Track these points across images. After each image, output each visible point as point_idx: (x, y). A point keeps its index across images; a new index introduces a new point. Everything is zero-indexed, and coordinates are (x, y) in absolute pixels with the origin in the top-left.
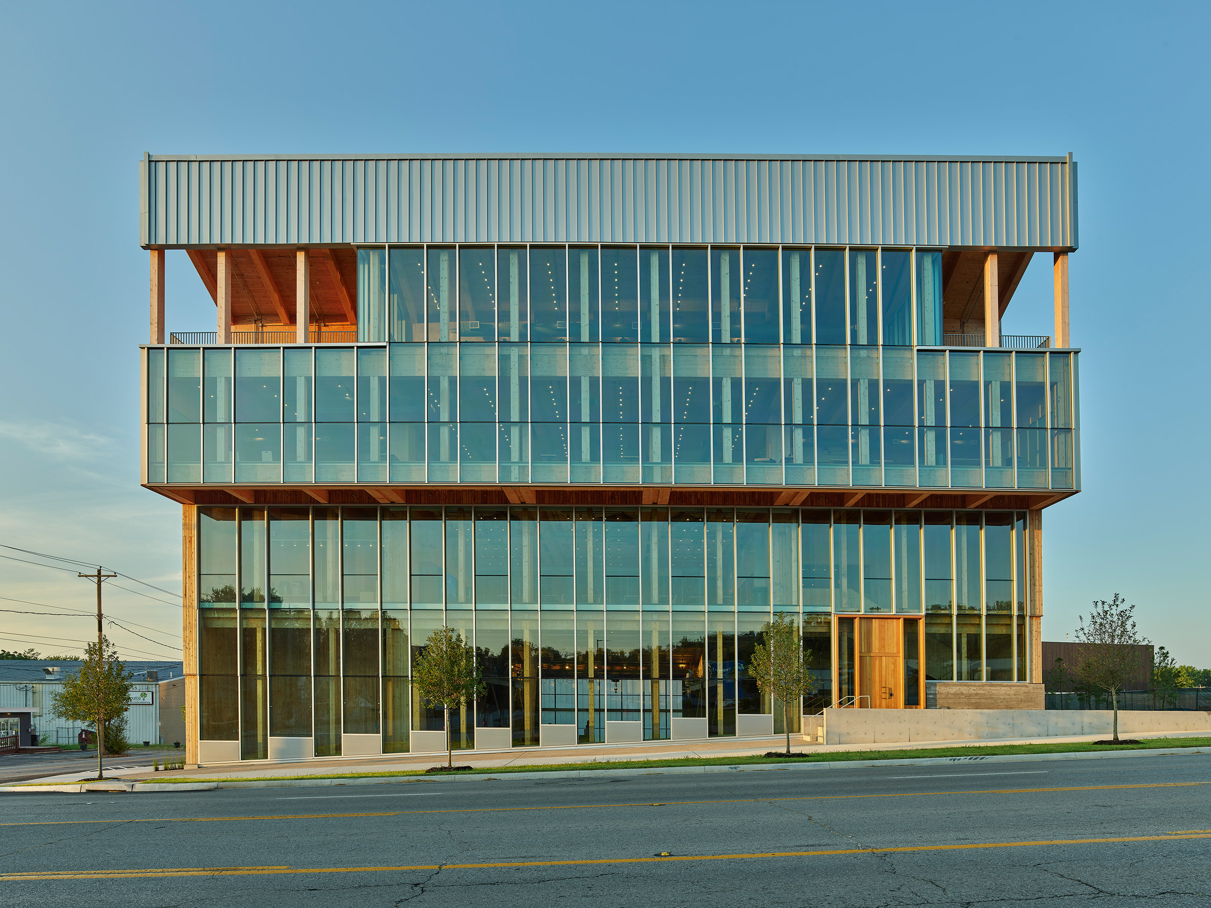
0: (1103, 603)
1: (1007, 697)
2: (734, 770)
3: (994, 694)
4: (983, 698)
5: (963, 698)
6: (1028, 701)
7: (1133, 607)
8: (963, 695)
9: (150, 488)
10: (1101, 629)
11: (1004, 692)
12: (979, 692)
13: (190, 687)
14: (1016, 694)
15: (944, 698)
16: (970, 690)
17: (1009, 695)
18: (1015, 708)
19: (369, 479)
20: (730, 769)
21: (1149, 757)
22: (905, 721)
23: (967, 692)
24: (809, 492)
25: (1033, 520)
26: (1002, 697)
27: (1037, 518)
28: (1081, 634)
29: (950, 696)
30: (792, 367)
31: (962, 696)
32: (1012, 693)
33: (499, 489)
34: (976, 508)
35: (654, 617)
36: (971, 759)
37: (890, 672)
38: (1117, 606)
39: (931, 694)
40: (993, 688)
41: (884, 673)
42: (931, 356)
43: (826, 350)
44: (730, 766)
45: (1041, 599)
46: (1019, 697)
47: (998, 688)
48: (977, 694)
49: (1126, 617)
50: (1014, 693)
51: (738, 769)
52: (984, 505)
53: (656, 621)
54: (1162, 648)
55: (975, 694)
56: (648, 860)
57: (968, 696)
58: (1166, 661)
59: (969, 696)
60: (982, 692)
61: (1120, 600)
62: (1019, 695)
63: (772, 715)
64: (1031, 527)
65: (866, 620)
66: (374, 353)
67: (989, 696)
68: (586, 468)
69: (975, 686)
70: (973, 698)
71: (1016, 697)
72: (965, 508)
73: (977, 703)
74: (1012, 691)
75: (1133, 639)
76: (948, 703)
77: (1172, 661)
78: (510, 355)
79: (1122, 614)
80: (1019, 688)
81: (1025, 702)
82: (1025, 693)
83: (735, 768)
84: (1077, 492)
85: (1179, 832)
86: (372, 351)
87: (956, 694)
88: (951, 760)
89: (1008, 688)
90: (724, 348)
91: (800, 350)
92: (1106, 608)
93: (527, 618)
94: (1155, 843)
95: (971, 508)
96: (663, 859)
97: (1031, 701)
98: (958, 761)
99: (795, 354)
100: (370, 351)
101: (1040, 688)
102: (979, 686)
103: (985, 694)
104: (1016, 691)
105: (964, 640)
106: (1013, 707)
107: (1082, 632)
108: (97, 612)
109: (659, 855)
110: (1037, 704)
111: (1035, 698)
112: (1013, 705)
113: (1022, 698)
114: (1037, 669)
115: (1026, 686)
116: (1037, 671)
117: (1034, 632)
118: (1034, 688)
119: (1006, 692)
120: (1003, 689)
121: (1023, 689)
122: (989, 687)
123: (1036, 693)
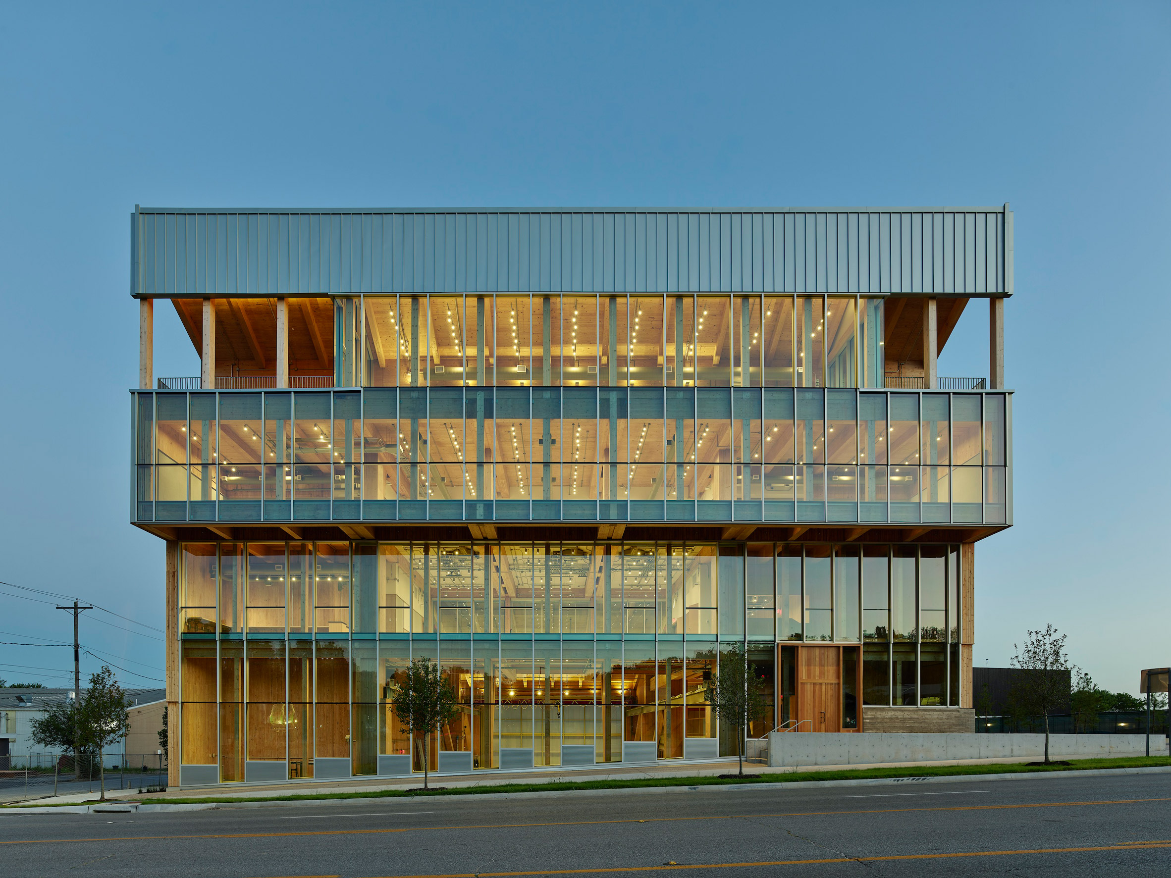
0: (1037, 633)
1: (940, 721)
2: (693, 790)
3: (927, 719)
4: (917, 722)
5: (897, 722)
6: (959, 725)
7: (1065, 636)
8: (898, 719)
9: (139, 526)
10: (1035, 657)
11: (936, 717)
12: (913, 716)
13: (172, 713)
14: (948, 719)
15: (880, 723)
16: (905, 715)
18: (947, 731)
19: (343, 517)
20: (690, 790)
21: (1080, 778)
22: (845, 744)
23: (902, 716)
24: (756, 527)
25: (966, 553)
26: (934, 721)
27: (970, 550)
28: (1015, 662)
29: (885, 720)
30: (741, 409)
31: (897, 721)
32: (944, 717)
33: (465, 525)
34: (912, 541)
35: (607, 646)
36: (913, 779)
37: (829, 698)
38: (1050, 635)
39: (868, 719)
40: (926, 713)
41: (823, 698)
42: (872, 398)
43: (774, 393)
44: (690, 787)
45: (972, 628)
46: (951, 721)
47: (930, 713)
48: (911, 718)
49: (1058, 646)
50: (946, 717)
51: (697, 789)
52: (920, 539)
53: (608, 650)
54: (1086, 674)
55: (909, 718)
56: (659, 868)
57: (902, 720)
58: (1089, 687)
59: (904, 720)
60: (916, 716)
61: (1053, 630)
62: (951, 719)
63: (717, 739)
64: (964, 559)
65: (807, 648)
66: (349, 397)
67: (922, 720)
68: (546, 506)
69: (910, 710)
70: (907, 722)
71: (948, 721)
72: (902, 542)
73: (911, 727)
74: (944, 715)
75: (1064, 666)
76: (883, 727)
77: (1095, 687)
78: (476, 399)
79: (1055, 643)
80: (951, 712)
81: (957, 725)
82: (956, 717)
83: (695, 789)
84: (1009, 526)
85: (1127, 843)
86: (348, 395)
87: (891, 719)
88: (895, 780)
89: (940, 712)
90: (677, 392)
91: (749, 393)
92: (1040, 637)
93: (488, 648)
94: (1109, 851)
95: (907, 541)
96: (673, 867)
97: (962, 725)
98: (902, 782)
99: (744, 397)
100: (345, 396)
101: (971, 713)
102: (913, 711)
103: (918, 718)
104: (948, 715)
105: (899, 667)
106: (945, 731)
107: (1016, 660)
108: (73, 643)
109: (668, 864)
110: (968, 727)
111: (965, 722)
112: (944, 729)
113: (954, 722)
114: (968, 695)
115: (958, 711)
116: (968, 697)
117: (965, 659)
118: (965, 713)
119: (941, 717)
120: (935, 713)
121: (955, 713)
122: (925, 711)
123: (968, 717)
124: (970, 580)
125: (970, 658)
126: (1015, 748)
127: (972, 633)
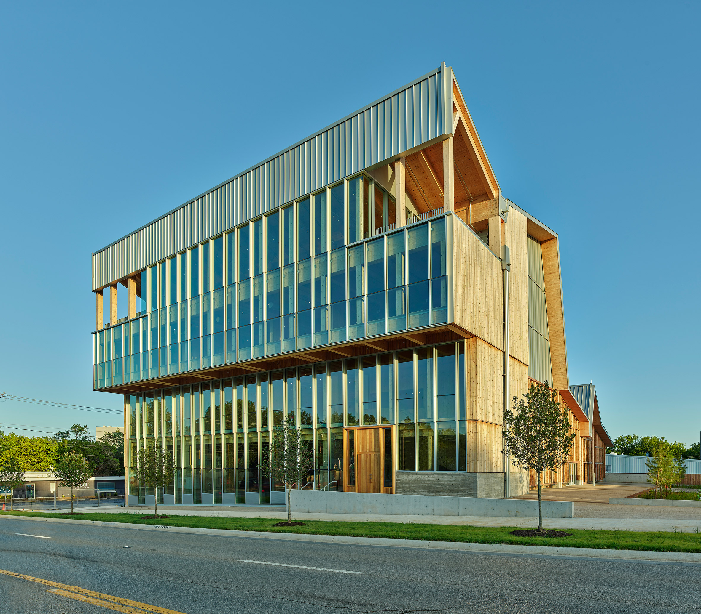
3: (440, 481)
4: (433, 483)
5: (419, 483)
6: (465, 486)
8: (419, 481)
12: (430, 479)
15: (408, 483)
16: (424, 477)
17: (451, 482)
18: (456, 491)
22: (324, 499)
25: (470, 346)
26: (446, 483)
29: (411, 481)
32: (453, 480)
37: (375, 465)
39: (399, 480)
40: (439, 476)
41: (372, 465)
46: (458, 483)
47: (443, 476)
48: (429, 480)
50: (455, 480)
59: (423, 482)
60: (432, 479)
62: (458, 481)
64: (468, 351)
67: (437, 482)
69: (427, 474)
70: (426, 484)
71: (456, 483)
73: (429, 487)
74: (453, 478)
81: (462, 487)
87: (415, 480)
89: (452, 476)
97: (467, 486)
99: (290, 271)
102: (430, 474)
103: (434, 480)
104: (456, 478)
106: (453, 491)
110: (472, 488)
112: (453, 489)
113: (460, 483)
114: (473, 462)
115: (464, 475)
116: (473, 463)
117: (471, 433)
118: (469, 477)
119: (451, 479)
120: (446, 476)
121: (461, 476)
122: (439, 475)
123: (471, 480)
124: (473, 368)
125: (475, 431)
126: (436, 508)
127: (475, 412)
